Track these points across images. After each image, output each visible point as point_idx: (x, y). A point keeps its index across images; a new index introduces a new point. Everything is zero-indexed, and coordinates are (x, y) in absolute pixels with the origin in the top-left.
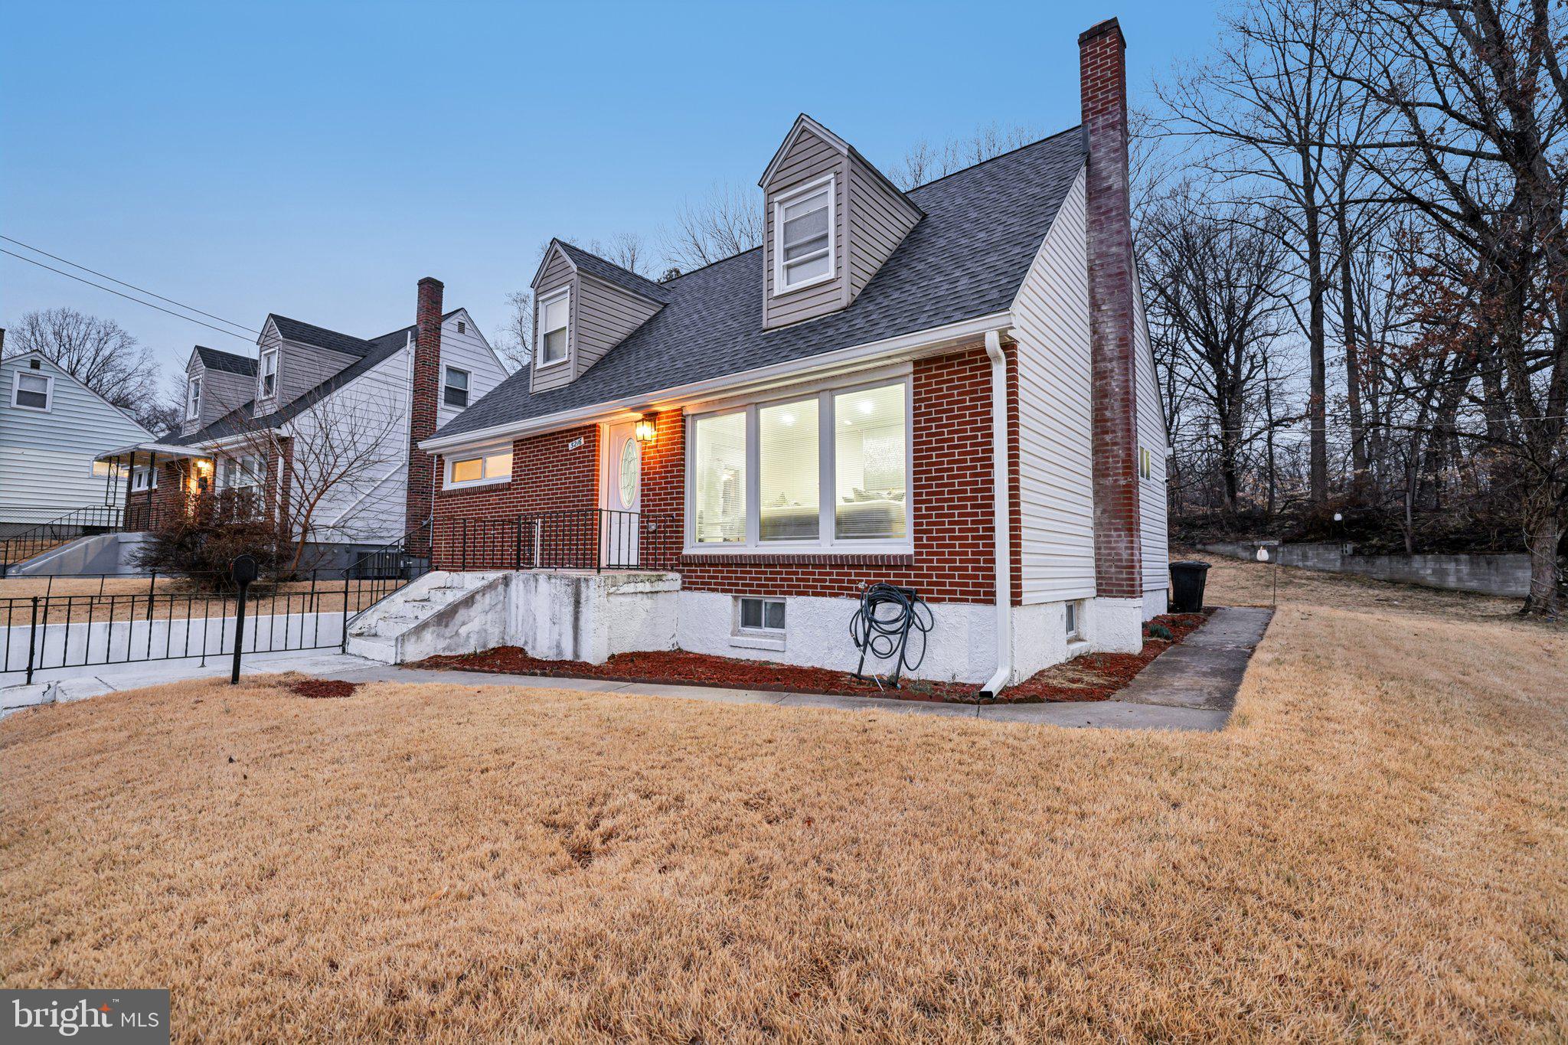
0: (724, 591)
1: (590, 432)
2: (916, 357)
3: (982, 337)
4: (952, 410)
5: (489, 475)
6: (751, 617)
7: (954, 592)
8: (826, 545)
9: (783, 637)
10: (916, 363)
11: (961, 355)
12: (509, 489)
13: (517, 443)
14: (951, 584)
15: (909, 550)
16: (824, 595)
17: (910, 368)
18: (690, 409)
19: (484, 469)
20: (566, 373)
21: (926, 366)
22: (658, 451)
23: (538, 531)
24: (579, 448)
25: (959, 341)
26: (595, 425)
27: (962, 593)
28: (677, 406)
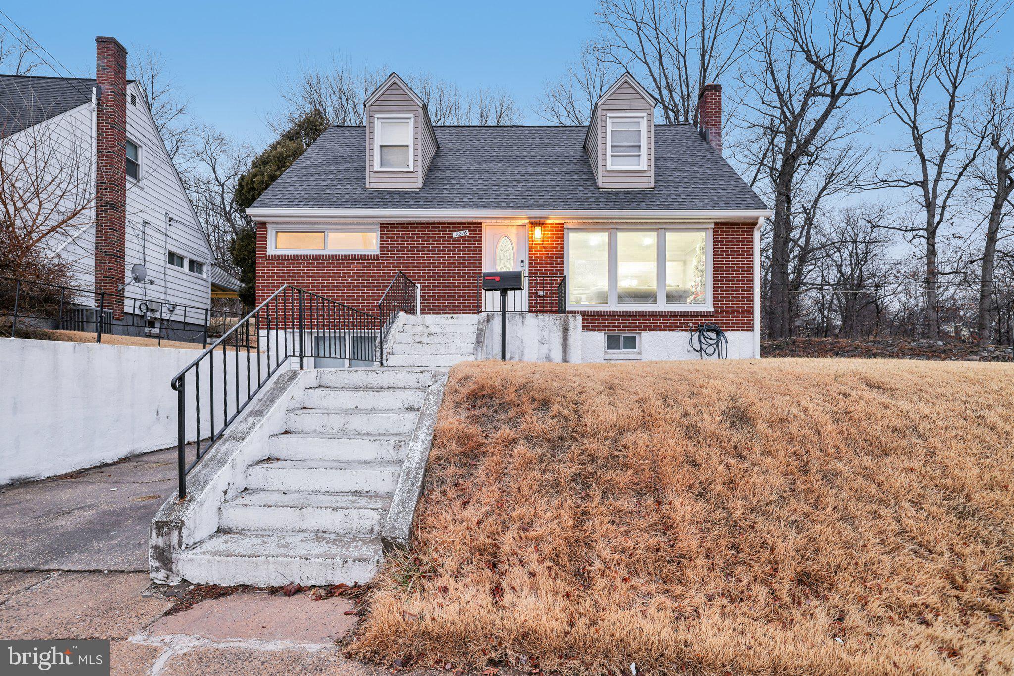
0: (598, 330)
1: (476, 227)
2: (718, 221)
3: (757, 218)
4: (733, 248)
5: (330, 247)
6: (613, 343)
7: (734, 327)
8: (662, 306)
9: (640, 353)
10: (716, 224)
11: (738, 224)
12: (378, 259)
13: (383, 226)
14: (732, 324)
15: (711, 308)
16: (666, 330)
17: (713, 226)
18: (570, 224)
19: (326, 241)
20: (412, 180)
21: (721, 227)
22: (544, 247)
23: (418, 292)
24: (465, 237)
25: (744, 218)
26: (481, 224)
27: (737, 327)
28: (561, 222)
